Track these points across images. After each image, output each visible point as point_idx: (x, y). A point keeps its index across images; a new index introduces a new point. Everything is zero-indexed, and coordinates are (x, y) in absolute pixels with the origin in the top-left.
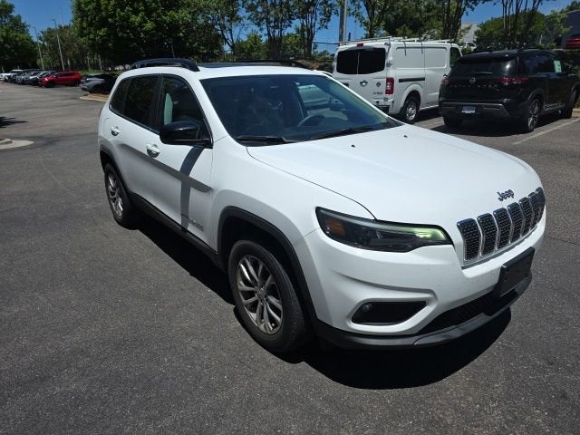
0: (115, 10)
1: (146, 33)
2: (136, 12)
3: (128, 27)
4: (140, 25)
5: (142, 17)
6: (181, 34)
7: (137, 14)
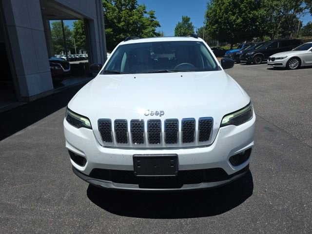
0: (223, 15)
1: (237, 25)
2: (234, 14)
3: (228, 23)
4: (235, 21)
5: (237, 16)
6: (258, 23)
7: (234, 15)
